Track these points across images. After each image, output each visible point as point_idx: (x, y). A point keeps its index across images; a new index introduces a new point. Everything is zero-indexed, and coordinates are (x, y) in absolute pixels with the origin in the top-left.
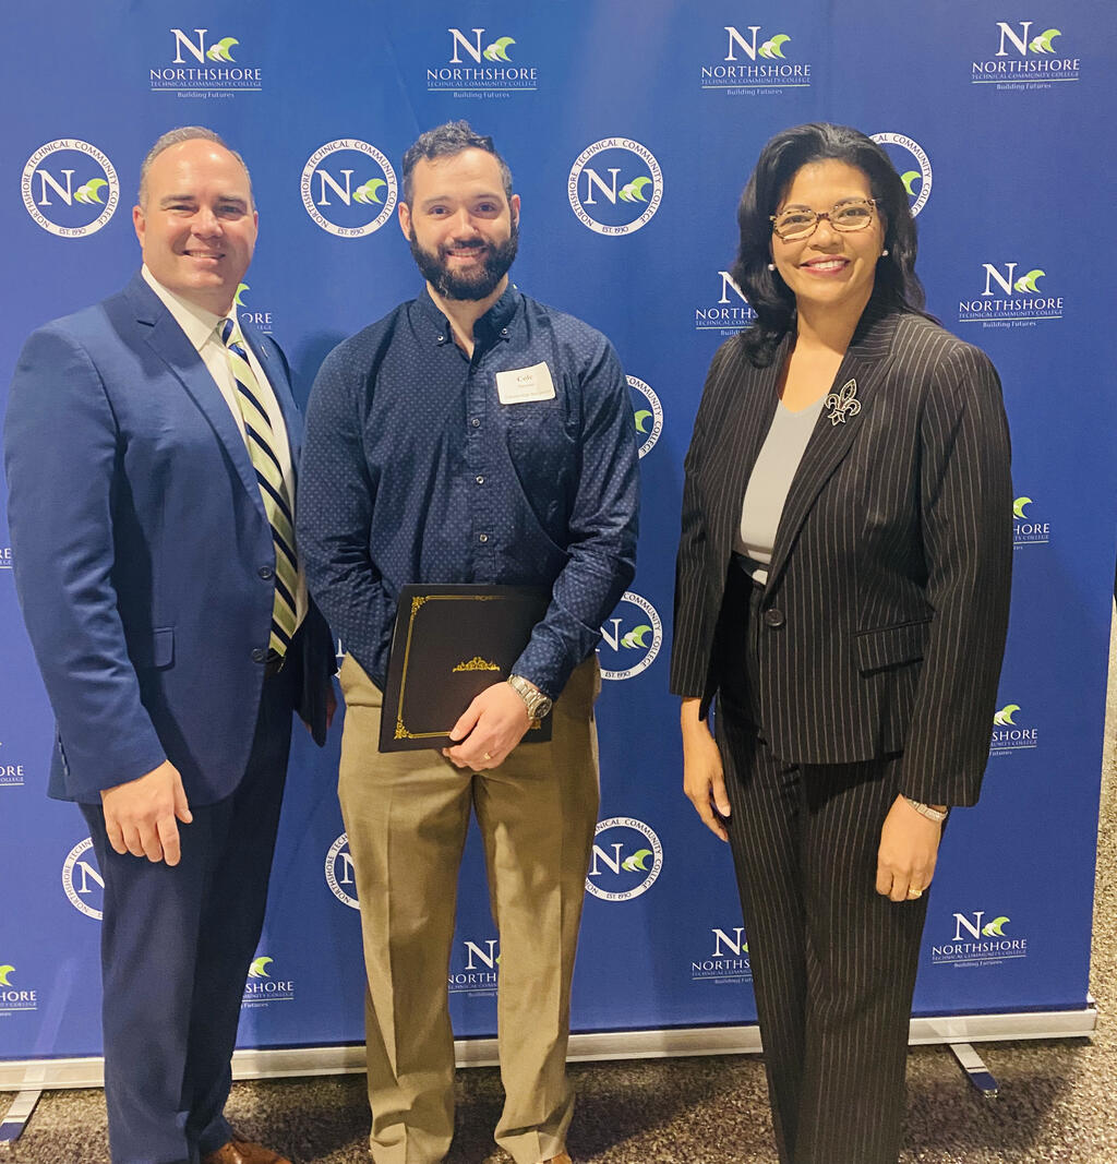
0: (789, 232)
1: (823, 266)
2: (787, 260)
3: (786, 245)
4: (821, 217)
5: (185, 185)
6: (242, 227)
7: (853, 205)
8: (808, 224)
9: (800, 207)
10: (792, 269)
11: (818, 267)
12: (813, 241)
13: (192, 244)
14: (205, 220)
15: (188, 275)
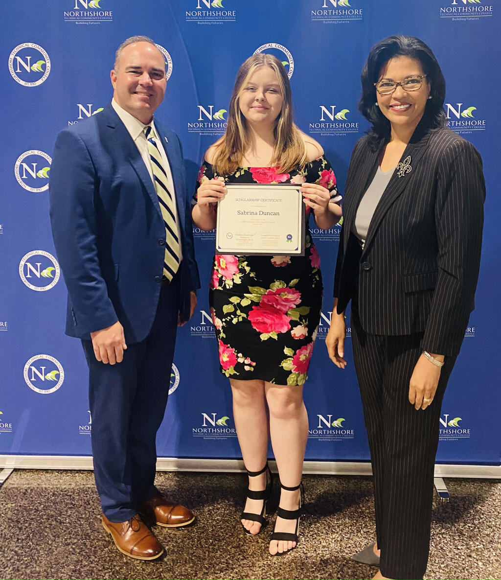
0: (383, 91)
1: (399, 107)
2: (383, 104)
3: (382, 96)
4: (398, 85)
7: (413, 78)
9: (388, 79)
10: (385, 108)
12: (394, 96)
13: (139, 88)
14: (145, 78)
15: (136, 103)
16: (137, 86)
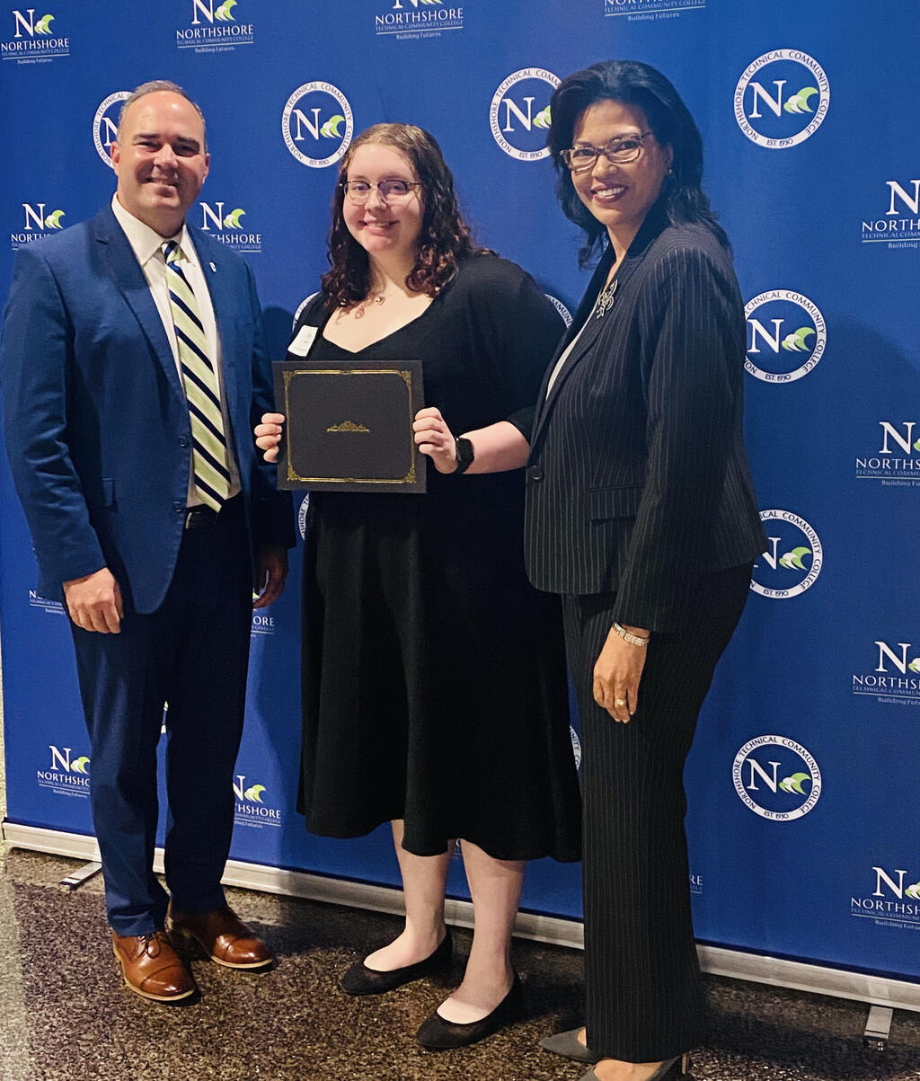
5: (150, 128)
6: (194, 162)
10: (583, 196)
13: (155, 173)
14: (166, 155)
15: (149, 198)
16: (152, 170)
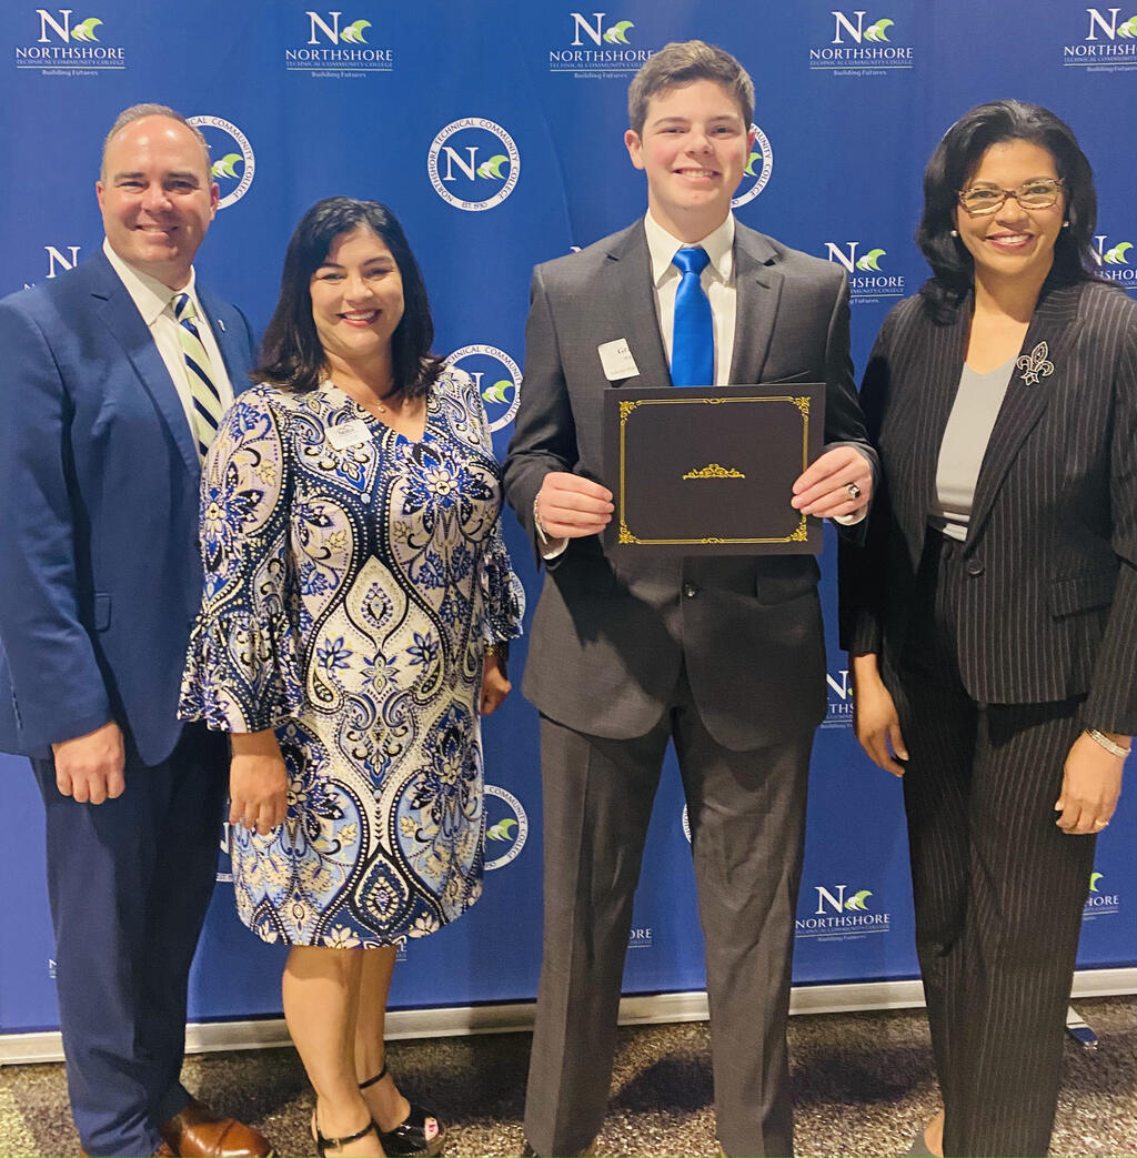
0: (974, 208)
1: (1009, 240)
2: (974, 232)
3: (972, 217)
4: (1009, 195)
7: (1040, 184)
8: (994, 200)
9: (988, 184)
10: (977, 241)
11: (1006, 241)
12: (1000, 216)
13: (143, 219)
14: (155, 196)
15: (141, 249)
